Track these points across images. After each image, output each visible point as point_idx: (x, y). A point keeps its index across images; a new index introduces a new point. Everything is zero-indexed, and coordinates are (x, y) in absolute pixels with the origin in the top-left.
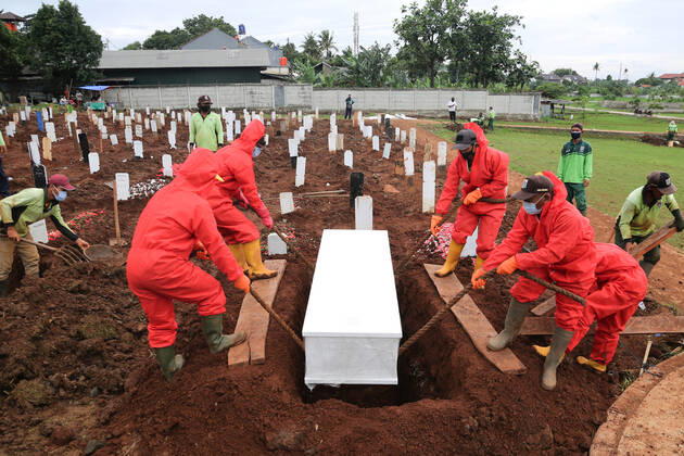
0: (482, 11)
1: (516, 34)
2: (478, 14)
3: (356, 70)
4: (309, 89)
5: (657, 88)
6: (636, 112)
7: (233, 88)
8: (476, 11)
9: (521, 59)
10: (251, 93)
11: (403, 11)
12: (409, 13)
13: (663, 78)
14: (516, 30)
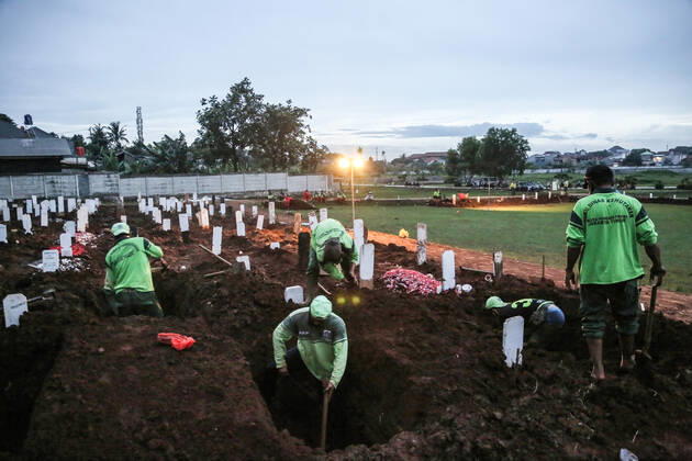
0: (276, 104)
1: (305, 124)
2: (273, 107)
3: (161, 158)
4: (114, 177)
5: (410, 165)
6: (407, 184)
7: (30, 178)
8: (271, 104)
9: (313, 144)
10: (52, 182)
11: (203, 104)
12: (209, 106)
13: (414, 157)
14: (304, 119)
